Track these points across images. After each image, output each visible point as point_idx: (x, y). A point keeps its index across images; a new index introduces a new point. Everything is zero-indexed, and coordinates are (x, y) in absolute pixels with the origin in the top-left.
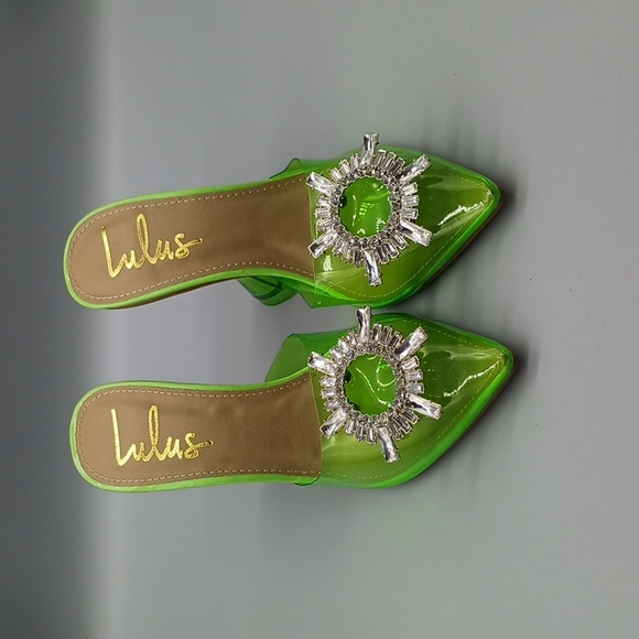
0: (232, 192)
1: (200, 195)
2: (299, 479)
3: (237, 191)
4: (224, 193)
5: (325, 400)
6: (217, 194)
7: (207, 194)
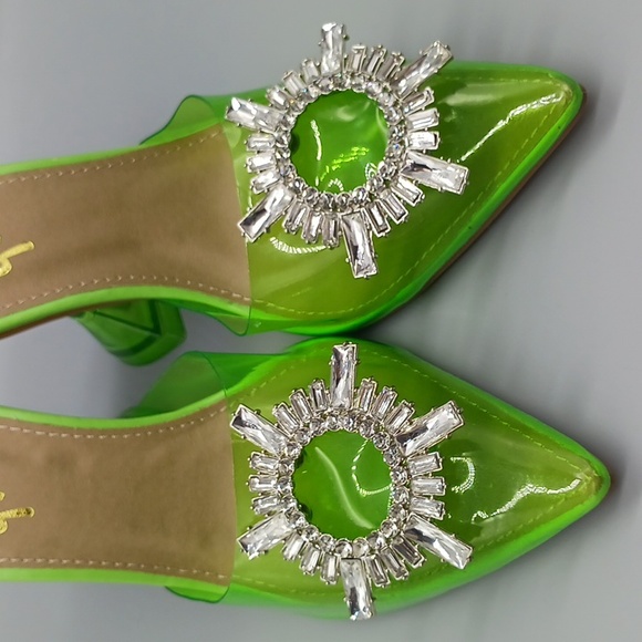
0: (79, 167)
1: (25, 173)
2: (172, 582)
3: (87, 164)
4: (66, 169)
5: (254, 494)
6: (53, 170)
7: (36, 171)
